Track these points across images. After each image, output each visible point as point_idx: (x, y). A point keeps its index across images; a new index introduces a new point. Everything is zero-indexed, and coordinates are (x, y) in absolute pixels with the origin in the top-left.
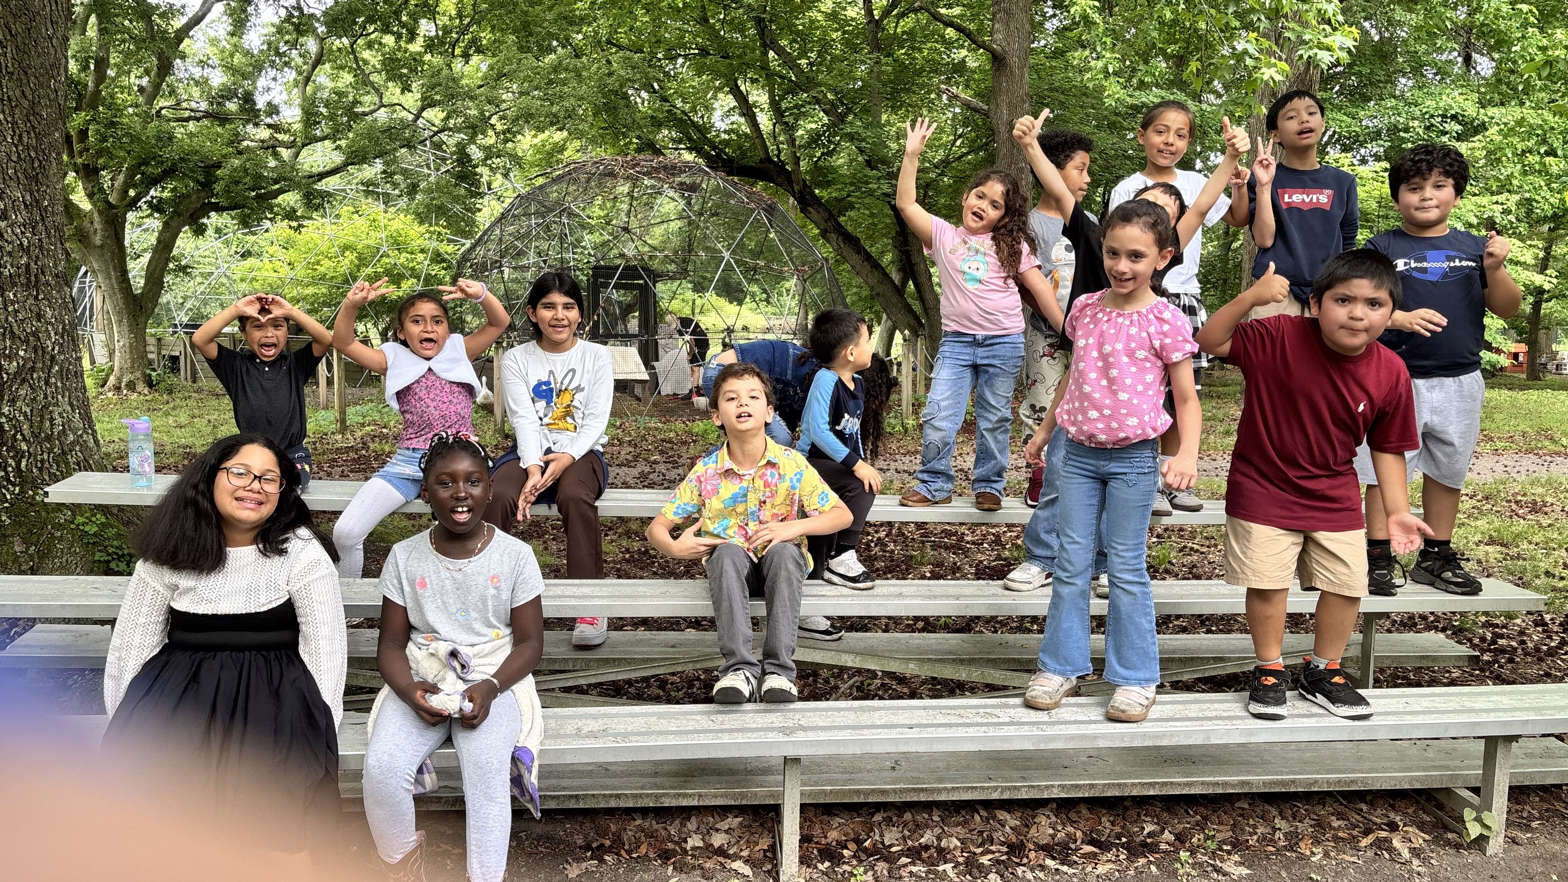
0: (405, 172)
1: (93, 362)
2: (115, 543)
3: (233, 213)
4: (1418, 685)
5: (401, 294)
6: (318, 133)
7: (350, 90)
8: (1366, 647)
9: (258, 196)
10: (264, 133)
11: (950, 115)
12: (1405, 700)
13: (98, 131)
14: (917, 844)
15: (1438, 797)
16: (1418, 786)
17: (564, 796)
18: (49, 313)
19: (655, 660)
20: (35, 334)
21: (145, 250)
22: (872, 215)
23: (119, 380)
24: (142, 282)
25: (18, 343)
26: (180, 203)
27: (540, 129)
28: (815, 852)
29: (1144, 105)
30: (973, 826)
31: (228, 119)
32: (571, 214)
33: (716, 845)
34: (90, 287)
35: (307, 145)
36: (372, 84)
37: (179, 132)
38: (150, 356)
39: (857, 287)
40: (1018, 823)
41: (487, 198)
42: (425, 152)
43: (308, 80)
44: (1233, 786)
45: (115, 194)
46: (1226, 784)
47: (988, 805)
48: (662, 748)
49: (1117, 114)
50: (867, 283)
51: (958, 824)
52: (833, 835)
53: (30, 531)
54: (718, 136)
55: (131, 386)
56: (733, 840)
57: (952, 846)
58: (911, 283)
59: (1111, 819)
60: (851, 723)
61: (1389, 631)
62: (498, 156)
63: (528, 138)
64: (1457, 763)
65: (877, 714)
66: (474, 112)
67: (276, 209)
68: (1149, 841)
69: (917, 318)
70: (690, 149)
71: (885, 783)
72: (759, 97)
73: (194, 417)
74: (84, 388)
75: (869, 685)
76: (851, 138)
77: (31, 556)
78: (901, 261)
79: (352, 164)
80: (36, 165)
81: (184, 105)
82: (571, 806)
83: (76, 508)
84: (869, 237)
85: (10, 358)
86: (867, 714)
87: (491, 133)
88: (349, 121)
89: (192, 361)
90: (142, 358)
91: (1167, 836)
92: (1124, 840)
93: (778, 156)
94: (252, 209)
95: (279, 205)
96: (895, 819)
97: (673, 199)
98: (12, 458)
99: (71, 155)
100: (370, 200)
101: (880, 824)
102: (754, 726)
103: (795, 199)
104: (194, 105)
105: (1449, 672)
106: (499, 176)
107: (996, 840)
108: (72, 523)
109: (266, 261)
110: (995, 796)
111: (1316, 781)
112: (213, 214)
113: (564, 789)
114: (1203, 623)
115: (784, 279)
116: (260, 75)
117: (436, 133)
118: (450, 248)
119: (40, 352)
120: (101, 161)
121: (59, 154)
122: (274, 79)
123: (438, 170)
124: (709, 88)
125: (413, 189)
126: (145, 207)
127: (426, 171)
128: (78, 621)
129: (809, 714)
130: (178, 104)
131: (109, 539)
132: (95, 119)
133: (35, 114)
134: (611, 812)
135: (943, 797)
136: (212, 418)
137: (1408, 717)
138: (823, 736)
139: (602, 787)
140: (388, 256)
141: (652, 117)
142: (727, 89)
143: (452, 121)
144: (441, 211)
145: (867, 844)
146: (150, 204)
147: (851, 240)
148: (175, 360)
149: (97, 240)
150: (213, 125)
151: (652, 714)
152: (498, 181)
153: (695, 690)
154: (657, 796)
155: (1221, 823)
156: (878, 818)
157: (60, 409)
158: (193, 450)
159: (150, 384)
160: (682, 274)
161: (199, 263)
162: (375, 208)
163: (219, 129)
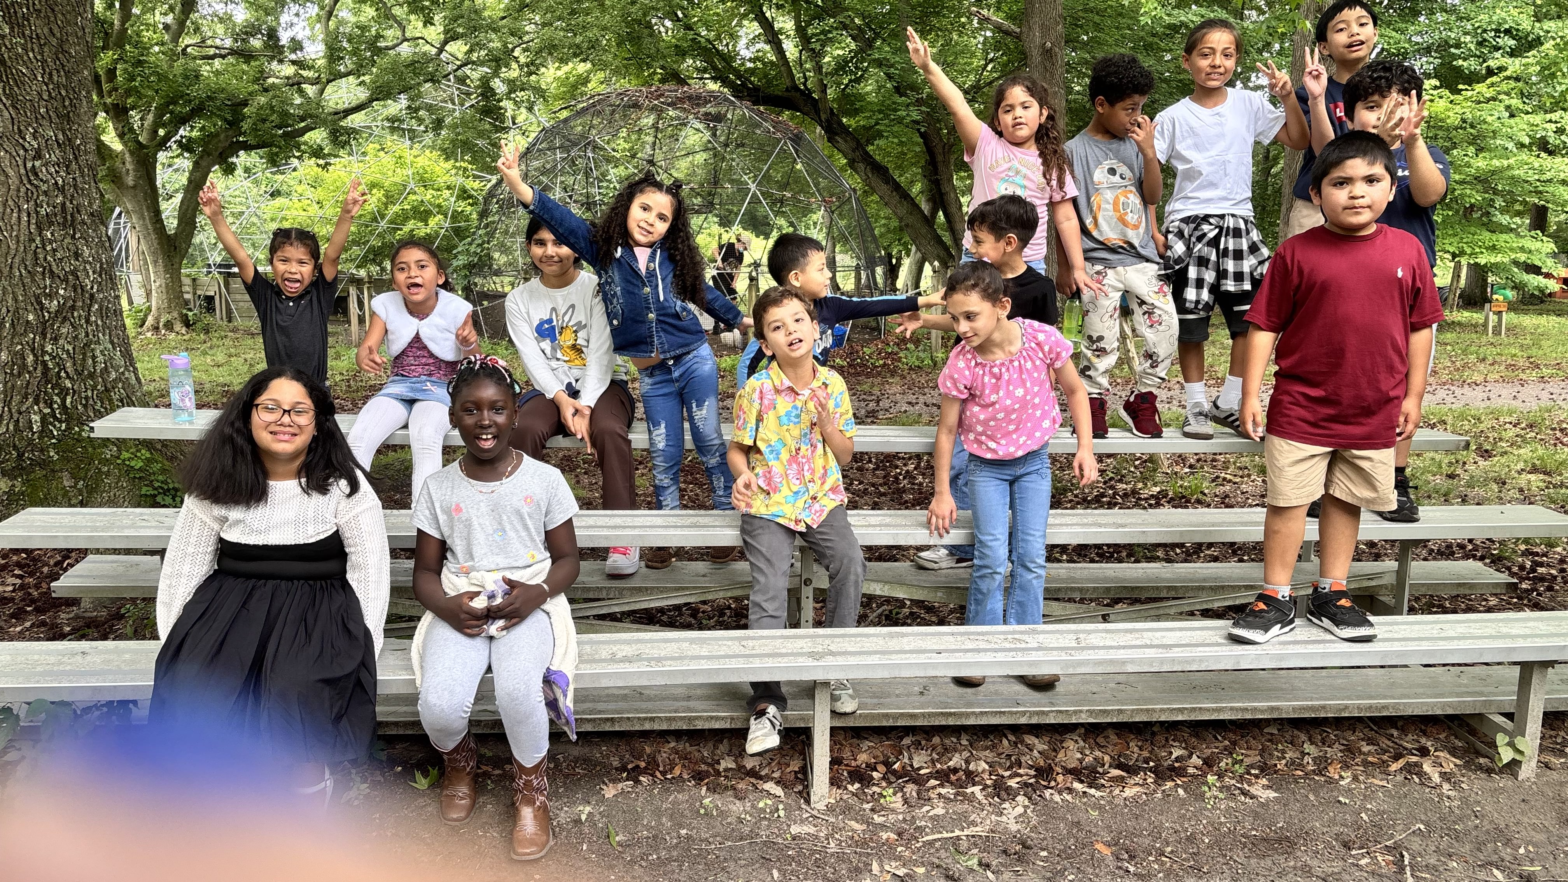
0: (430, 108)
1: (131, 303)
2: (160, 478)
3: (261, 151)
4: (1454, 612)
5: (428, 231)
6: (342, 69)
7: (372, 24)
8: (1401, 574)
9: (285, 134)
10: (289, 70)
11: (981, 39)
12: (1439, 626)
13: (125, 70)
14: (945, 767)
15: (1471, 722)
16: (1450, 712)
17: (600, 719)
18: (87, 252)
19: (687, 588)
20: (74, 273)
21: (177, 191)
22: (901, 143)
23: (157, 320)
24: (176, 222)
25: (58, 281)
26: (209, 142)
27: (563, 61)
28: (845, 774)
29: (1183, 24)
30: (1000, 750)
31: (253, 56)
32: (596, 147)
33: (749, 766)
34: (125, 228)
35: (331, 81)
36: (394, 17)
37: (205, 70)
38: (186, 296)
39: (885, 218)
40: (1046, 747)
41: (512, 133)
42: (449, 86)
43: (330, 14)
44: (1262, 711)
45: (145, 134)
46: (1255, 710)
47: (1017, 729)
48: (694, 672)
49: (1154, 35)
50: (896, 214)
51: (986, 748)
52: (863, 758)
53: (78, 466)
54: (743, 64)
55: (169, 326)
56: (765, 762)
57: (980, 770)
58: (941, 213)
59: (1139, 744)
60: (879, 648)
61: (1425, 559)
62: (522, 90)
63: (552, 70)
64: (1491, 689)
65: (905, 639)
66: (497, 44)
67: (303, 147)
68: (1176, 765)
69: (946, 249)
70: (714, 79)
71: (914, 708)
72: (785, 23)
73: (230, 356)
74: (124, 325)
75: (897, 613)
76: (879, 64)
77: (80, 490)
78: (931, 191)
79: (377, 100)
80: (67, 103)
81: (209, 42)
82: (607, 729)
83: (121, 443)
84: (899, 167)
85: (50, 296)
86: (895, 640)
87: (514, 65)
88: (372, 56)
89: (227, 301)
90: (179, 298)
91: (1195, 760)
92: (1152, 764)
93: (805, 84)
94: (280, 148)
95: (306, 143)
96: (923, 743)
97: (698, 130)
98: (57, 395)
99: (101, 94)
100: (395, 137)
101: (909, 747)
102: (784, 651)
103: (822, 128)
104: (218, 42)
105: (1486, 600)
106: (523, 110)
107: (1024, 764)
108: (118, 458)
109: (295, 200)
110: (1023, 721)
111: (1346, 707)
112: (242, 153)
113: (600, 712)
114: (1234, 553)
115: (812, 211)
116: (282, 12)
117: (460, 67)
118: (476, 185)
119: (80, 291)
120: (129, 101)
121: (88, 92)
122: (297, 15)
123: (462, 105)
124: (734, 16)
125: (438, 124)
126: (174, 147)
127: (450, 106)
128: (128, 552)
129: (838, 640)
130: (203, 42)
131: (154, 474)
132: (122, 58)
133: (64, 52)
134: (645, 735)
135: (971, 721)
136: (248, 356)
137: (1442, 643)
138: (853, 661)
139: (637, 711)
140: (415, 193)
141: (676, 46)
142: (752, 16)
143: (476, 55)
144: (467, 146)
145: (896, 766)
146: (180, 143)
147: (879, 170)
148: (210, 299)
149: (130, 180)
150: (238, 63)
151: (685, 640)
152: (523, 115)
153: (726, 618)
154: (690, 719)
155: (1249, 748)
156: (907, 741)
157: (102, 347)
158: (231, 388)
159: (187, 324)
160: (708, 207)
161: (230, 203)
162: (401, 146)
163: (245, 67)
